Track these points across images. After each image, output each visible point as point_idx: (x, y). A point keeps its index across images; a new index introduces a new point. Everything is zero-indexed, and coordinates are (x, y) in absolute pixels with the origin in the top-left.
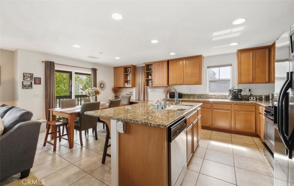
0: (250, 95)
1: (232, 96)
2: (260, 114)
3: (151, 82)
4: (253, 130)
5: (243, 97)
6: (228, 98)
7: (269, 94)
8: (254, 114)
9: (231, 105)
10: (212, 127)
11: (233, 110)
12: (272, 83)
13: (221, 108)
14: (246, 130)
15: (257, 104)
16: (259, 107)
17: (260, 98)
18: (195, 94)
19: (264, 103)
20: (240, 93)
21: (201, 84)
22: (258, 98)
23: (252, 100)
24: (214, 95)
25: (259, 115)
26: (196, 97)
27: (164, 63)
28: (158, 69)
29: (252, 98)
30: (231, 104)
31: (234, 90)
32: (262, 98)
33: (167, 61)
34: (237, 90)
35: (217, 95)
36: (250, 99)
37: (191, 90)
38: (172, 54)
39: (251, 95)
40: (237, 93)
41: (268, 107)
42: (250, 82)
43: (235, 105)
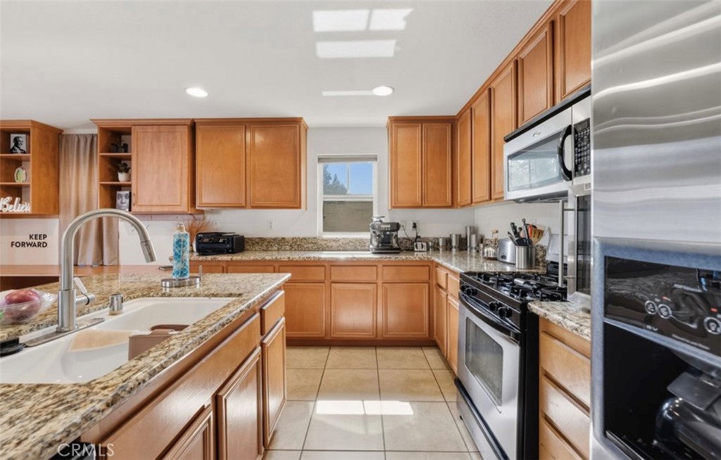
0: (415, 236)
1: (379, 243)
2: (441, 290)
3: (126, 195)
4: (425, 333)
5: (401, 242)
6: (369, 247)
7: (451, 235)
8: (427, 288)
9: (375, 268)
10: (329, 338)
11: (380, 283)
12: (457, 208)
13: (352, 278)
14: (409, 334)
15: (433, 261)
16: (438, 269)
17: (435, 243)
18: (283, 239)
19: (443, 256)
20: (394, 233)
21: (299, 207)
22: (430, 244)
23: (421, 250)
24: (335, 240)
25: (438, 293)
26: (288, 248)
27: (179, 128)
28: (152, 149)
29: (419, 244)
30: (376, 266)
31: (382, 226)
32: (438, 244)
33: (189, 123)
34: (389, 226)
35: (343, 238)
36: (416, 249)
37: (273, 225)
38: (197, 92)
39: (418, 237)
40: (388, 233)
41: (466, 273)
42: (417, 205)
43: (385, 268)
